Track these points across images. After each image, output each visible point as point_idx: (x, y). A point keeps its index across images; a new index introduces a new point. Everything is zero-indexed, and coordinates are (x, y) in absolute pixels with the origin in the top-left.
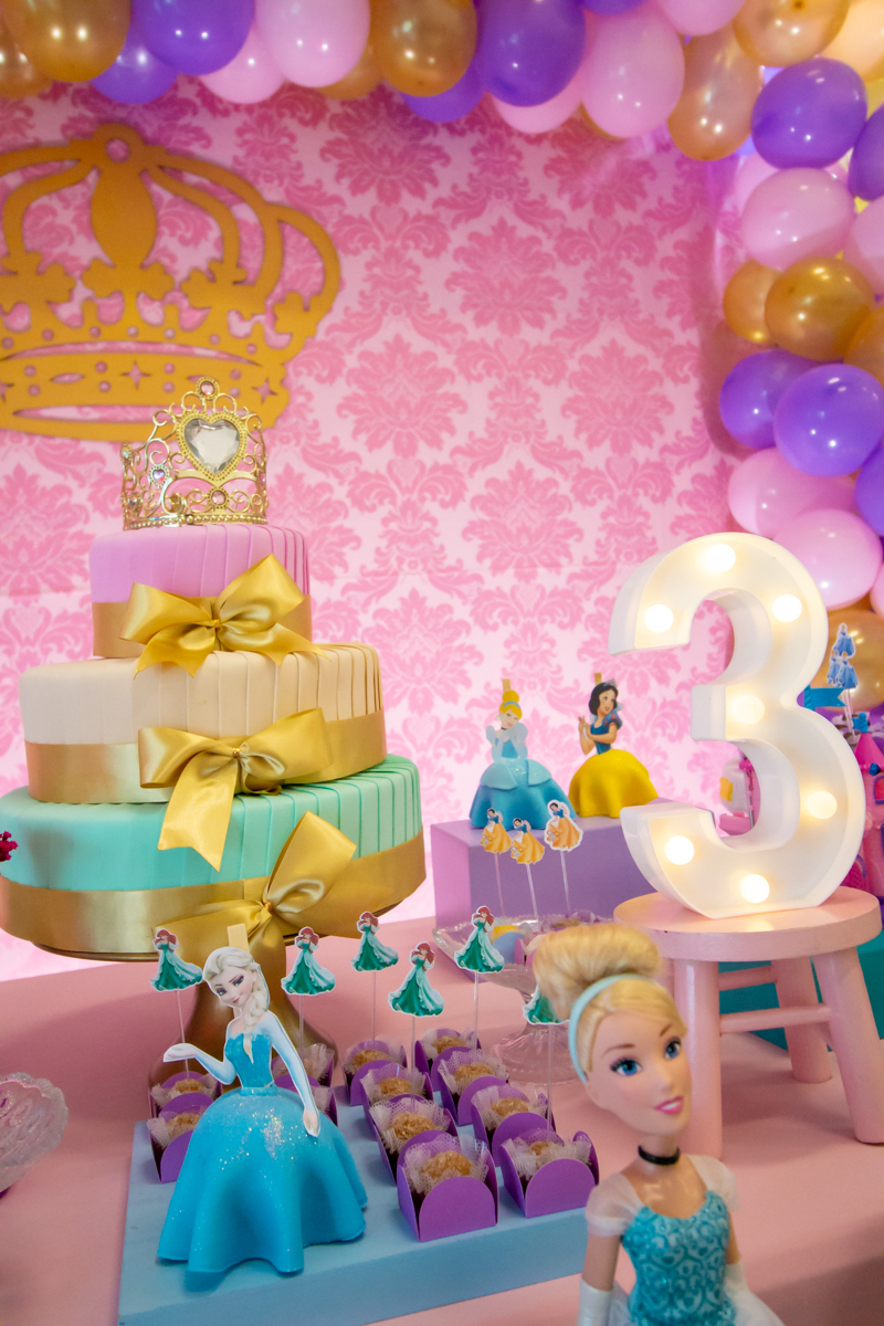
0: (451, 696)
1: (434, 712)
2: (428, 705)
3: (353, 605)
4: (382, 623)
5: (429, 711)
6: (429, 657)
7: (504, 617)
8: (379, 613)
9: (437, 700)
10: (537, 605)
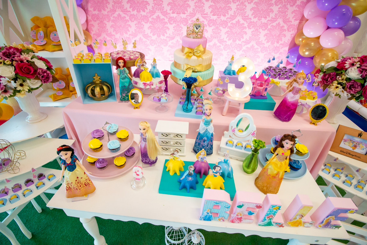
0: (240, 40)
1: (236, 42)
2: (235, 41)
3: (228, 21)
4: (232, 25)
5: (235, 42)
6: (238, 32)
7: (253, 27)
8: (232, 23)
9: (237, 40)
10: (260, 25)
